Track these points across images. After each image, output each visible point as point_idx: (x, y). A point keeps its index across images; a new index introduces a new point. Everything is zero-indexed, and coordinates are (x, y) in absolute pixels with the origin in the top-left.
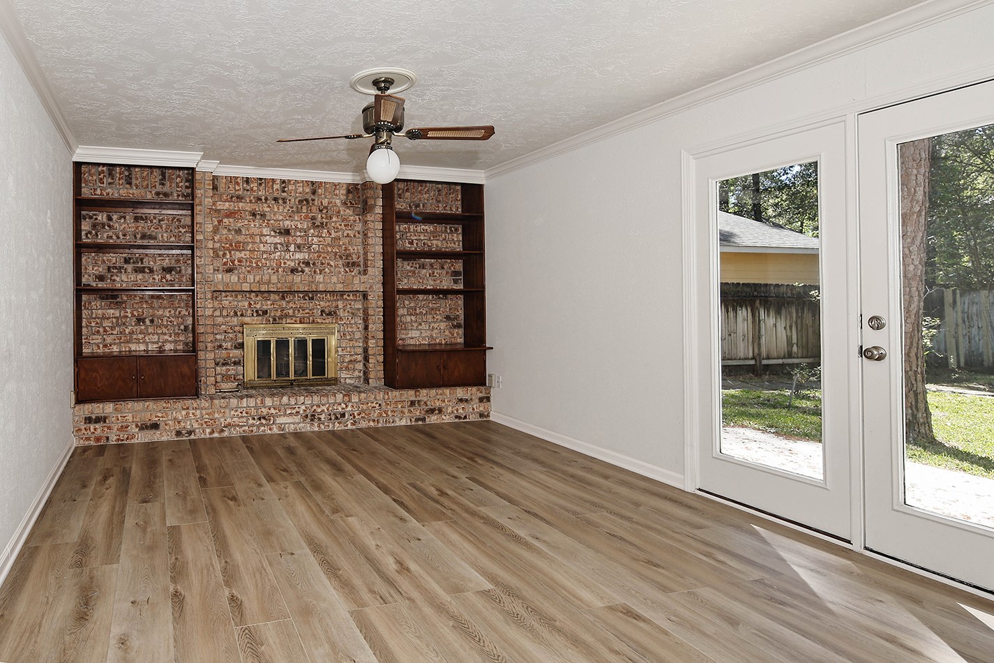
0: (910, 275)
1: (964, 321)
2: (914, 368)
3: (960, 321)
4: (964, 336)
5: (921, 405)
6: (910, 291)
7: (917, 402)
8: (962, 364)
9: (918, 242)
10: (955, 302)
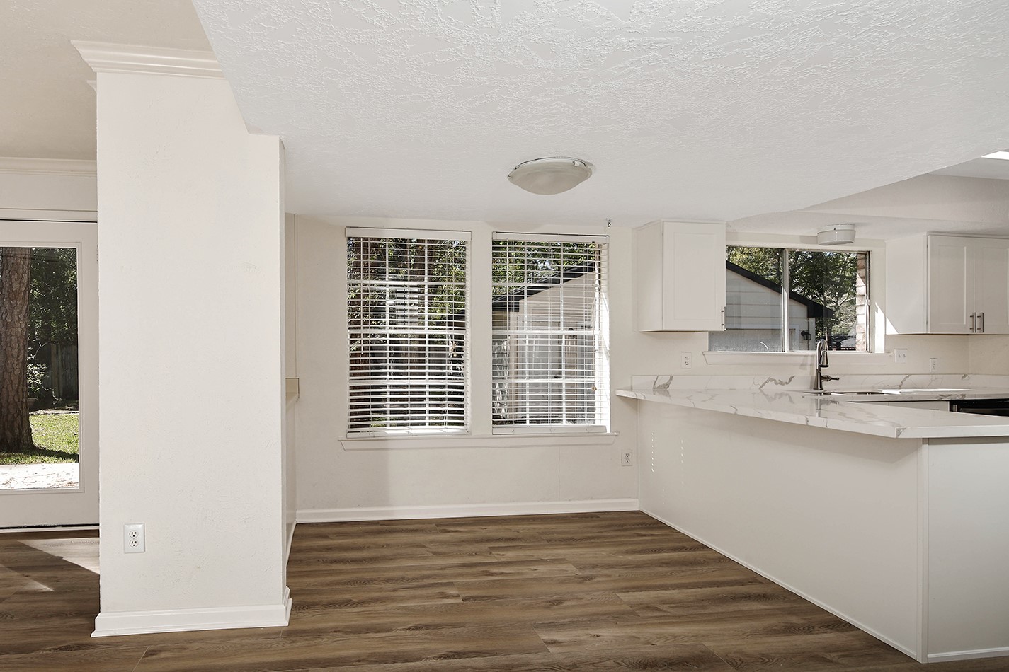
0: (19, 335)
1: (63, 366)
2: (21, 399)
3: (60, 365)
4: (62, 376)
5: (25, 425)
6: (19, 346)
7: (22, 423)
8: (61, 395)
9: (24, 312)
10: (57, 353)
